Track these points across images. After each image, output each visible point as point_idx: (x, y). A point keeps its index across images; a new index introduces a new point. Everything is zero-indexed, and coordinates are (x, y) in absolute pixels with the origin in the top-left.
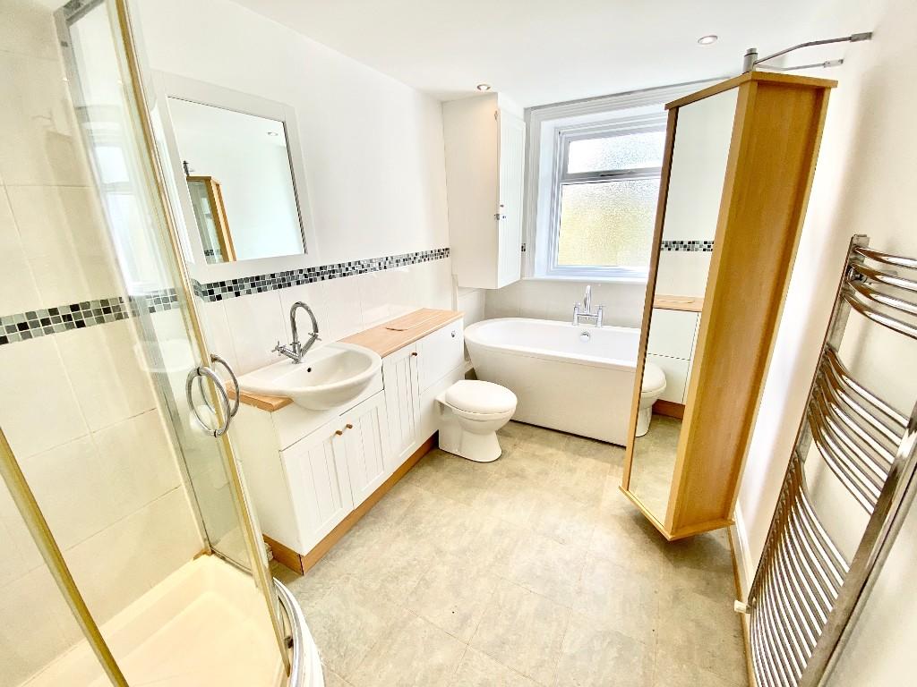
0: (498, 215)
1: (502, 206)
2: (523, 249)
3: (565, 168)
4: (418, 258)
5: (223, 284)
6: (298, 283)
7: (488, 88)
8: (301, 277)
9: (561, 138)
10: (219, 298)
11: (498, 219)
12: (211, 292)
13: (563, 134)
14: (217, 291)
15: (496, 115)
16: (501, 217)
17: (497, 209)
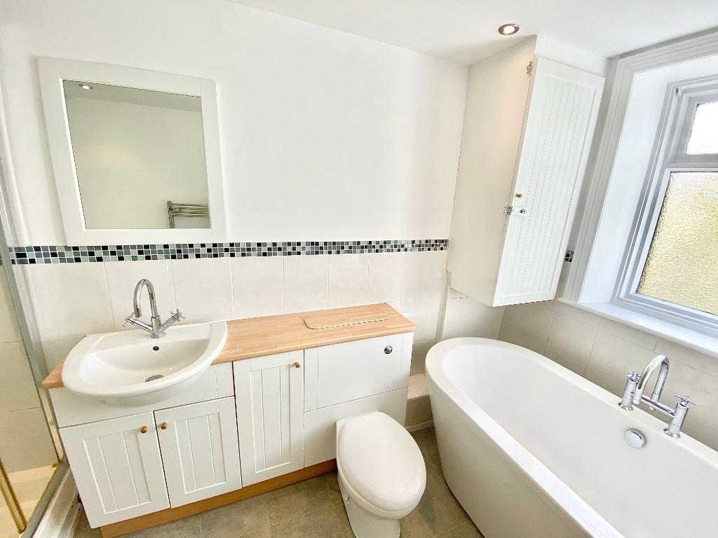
0: (510, 209)
1: (519, 196)
2: (568, 257)
3: (681, 146)
4: (388, 246)
5: (105, 248)
6: (198, 256)
7: (517, 29)
8: (203, 251)
9: (680, 100)
10: (100, 259)
11: (509, 213)
12: (92, 254)
13: (685, 92)
14: (99, 253)
15: (530, 68)
16: (515, 211)
17: (510, 200)
